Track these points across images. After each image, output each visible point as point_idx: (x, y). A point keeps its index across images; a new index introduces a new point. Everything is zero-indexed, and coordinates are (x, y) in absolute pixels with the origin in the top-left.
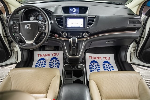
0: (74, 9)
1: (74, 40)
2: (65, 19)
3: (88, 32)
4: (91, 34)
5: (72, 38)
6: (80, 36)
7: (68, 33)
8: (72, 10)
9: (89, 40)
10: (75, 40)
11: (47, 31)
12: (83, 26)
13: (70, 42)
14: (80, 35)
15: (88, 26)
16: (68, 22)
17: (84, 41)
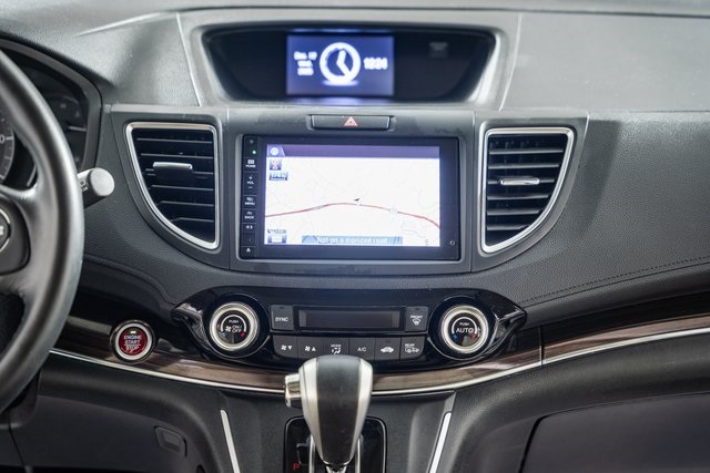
0: (334, 55)
1: (336, 388)
2: (245, 155)
3: (492, 303)
4: (523, 319)
5: (310, 368)
6: (400, 348)
7: (274, 308)
8: (316, 64)
9: (504, 395)
10: (349, 383)
11: (35, 280)
12: (431, 237)
13: (297, 403)
14: (402, 331)
15: (493, 237)
16: (270, 186)
17: (449, 403)
